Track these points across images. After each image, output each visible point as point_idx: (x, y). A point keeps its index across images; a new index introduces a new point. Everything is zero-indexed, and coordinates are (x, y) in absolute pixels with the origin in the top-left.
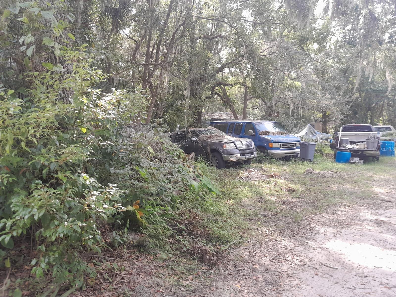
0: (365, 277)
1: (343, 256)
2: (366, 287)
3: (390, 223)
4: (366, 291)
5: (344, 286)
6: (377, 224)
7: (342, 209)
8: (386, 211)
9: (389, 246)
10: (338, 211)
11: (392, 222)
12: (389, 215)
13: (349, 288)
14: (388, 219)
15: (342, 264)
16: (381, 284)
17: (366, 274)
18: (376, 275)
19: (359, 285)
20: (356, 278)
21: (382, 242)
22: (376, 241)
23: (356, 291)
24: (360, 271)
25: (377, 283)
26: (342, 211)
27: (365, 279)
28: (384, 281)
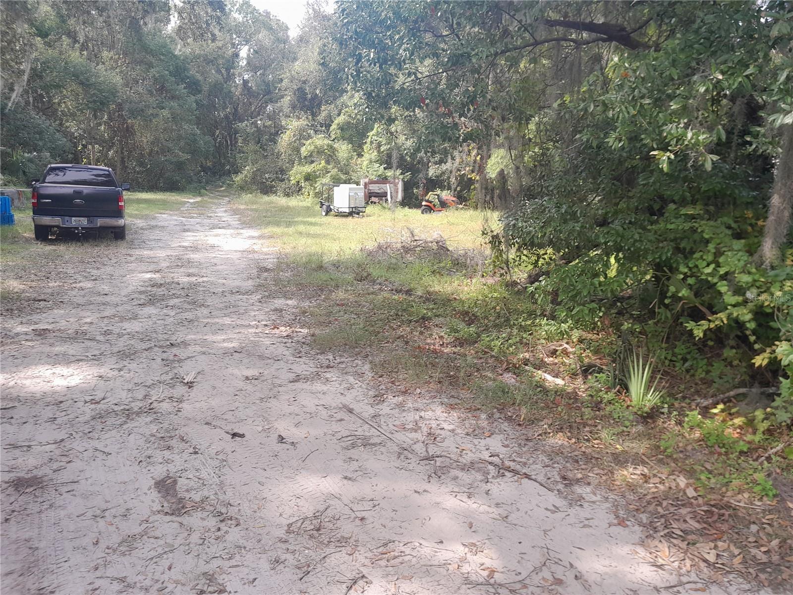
0: (61, 402)
1: (12, 390)
2: (69, 412)
3: (59, 330)
4: (71, 416)
5: (38, 422)
6: (39, 335)
8: (44, 315)
9: (73, 359)
11: (62, 328)
12: (51, 320)
13: (46, 422)
14: (53, 325)
15: (18, 399)
16: (86, 402)
17: (61, 400)
18: (74, 396)
19: (58, 413)
20: (49, 408)
21: (61, 356)
22: (51, 357)
23: (59, 421)
24: (49, 399)
25: (80, 404)
27: (62, 405)
28: (88, 398)
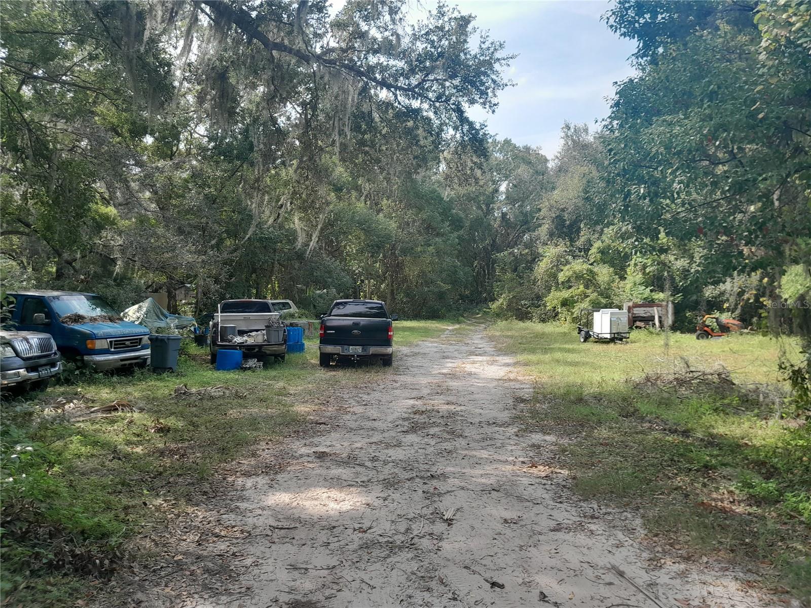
0: (334, 527)
1: (295, 511)
2: (340, 538)
3: (335, 454)
4: (342, 543)
5: (314, 545)
6: (319, 458)
7: (263, 445)
8: (323, 438)
9: (345, 484)
10: (258, 450)
11: (337, 452)
12: (329, 443)
13: (321, 546)
14: (330, 448)
15: (299, 520)
16: (355, 530)
17: (334, 524)
18: (345, 523)
19: (331, 538)
20: (324, 532)
21: (335, 480)
22: (327, 481)
23: (332, 546)
24: (324, 523)
25: (350, 531)
26: (263, 450)
27: (334, 530)
28: (357, 526)
